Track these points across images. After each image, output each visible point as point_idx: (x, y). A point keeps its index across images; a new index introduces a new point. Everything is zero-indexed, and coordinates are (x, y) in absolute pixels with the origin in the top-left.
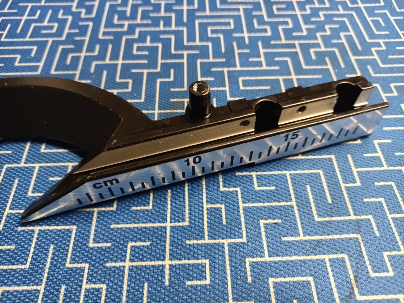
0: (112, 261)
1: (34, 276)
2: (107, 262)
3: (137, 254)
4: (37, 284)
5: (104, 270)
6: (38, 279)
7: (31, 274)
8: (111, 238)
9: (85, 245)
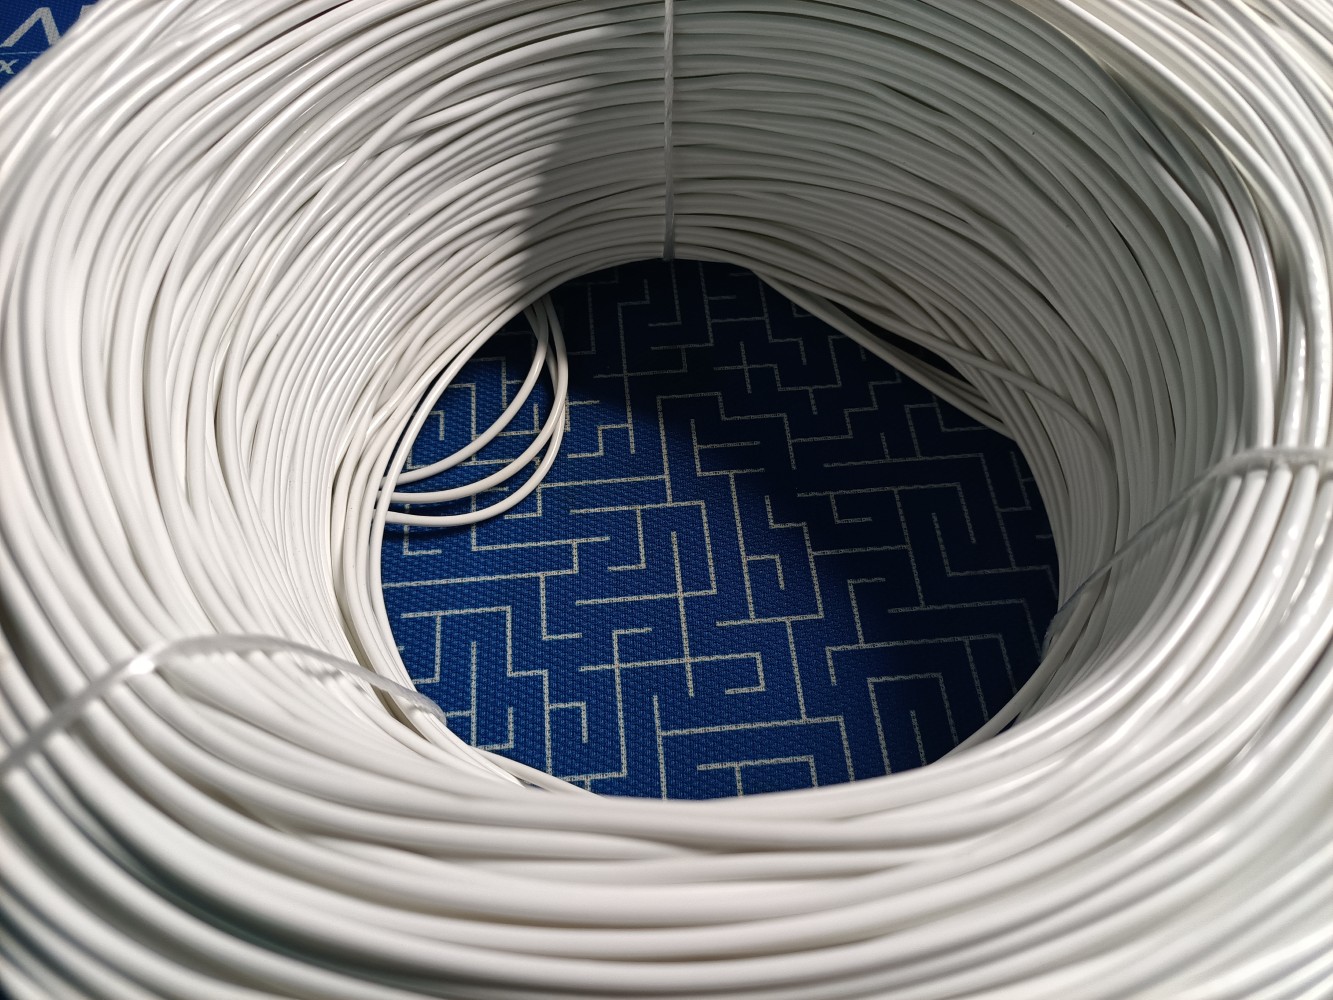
0: (589, 663)
1: (452, 695)
2: (581, 664)
3: (630, 649)
4: (463, 709)
5: (578, 678)
6: (462, 699)
7: (447, 692)
8: (579, 625)
9: (535, 639)
